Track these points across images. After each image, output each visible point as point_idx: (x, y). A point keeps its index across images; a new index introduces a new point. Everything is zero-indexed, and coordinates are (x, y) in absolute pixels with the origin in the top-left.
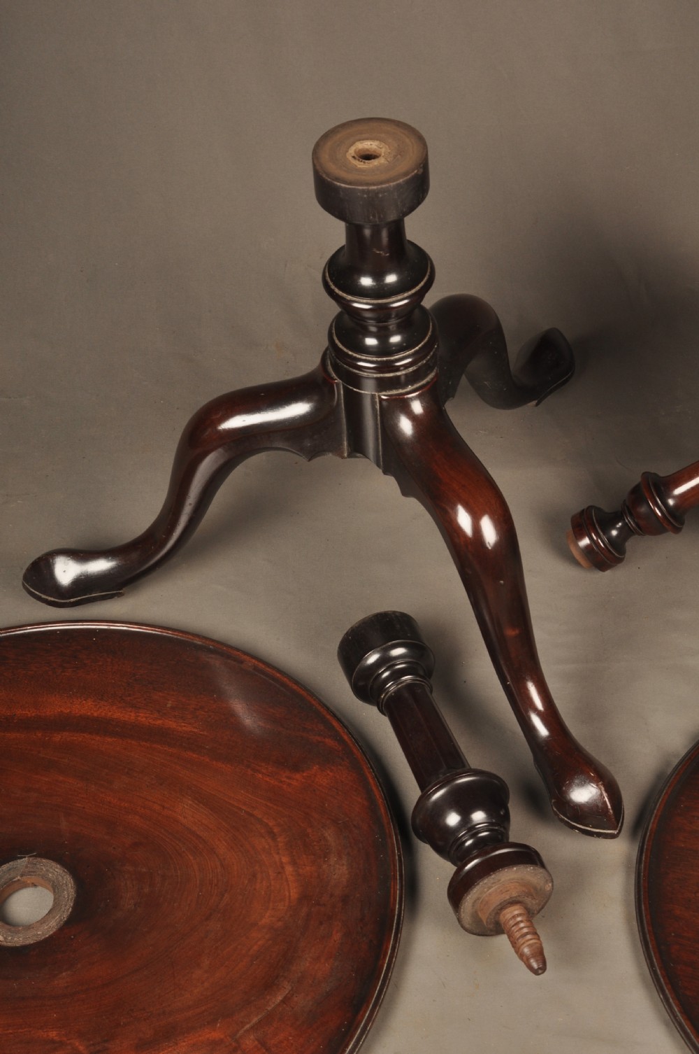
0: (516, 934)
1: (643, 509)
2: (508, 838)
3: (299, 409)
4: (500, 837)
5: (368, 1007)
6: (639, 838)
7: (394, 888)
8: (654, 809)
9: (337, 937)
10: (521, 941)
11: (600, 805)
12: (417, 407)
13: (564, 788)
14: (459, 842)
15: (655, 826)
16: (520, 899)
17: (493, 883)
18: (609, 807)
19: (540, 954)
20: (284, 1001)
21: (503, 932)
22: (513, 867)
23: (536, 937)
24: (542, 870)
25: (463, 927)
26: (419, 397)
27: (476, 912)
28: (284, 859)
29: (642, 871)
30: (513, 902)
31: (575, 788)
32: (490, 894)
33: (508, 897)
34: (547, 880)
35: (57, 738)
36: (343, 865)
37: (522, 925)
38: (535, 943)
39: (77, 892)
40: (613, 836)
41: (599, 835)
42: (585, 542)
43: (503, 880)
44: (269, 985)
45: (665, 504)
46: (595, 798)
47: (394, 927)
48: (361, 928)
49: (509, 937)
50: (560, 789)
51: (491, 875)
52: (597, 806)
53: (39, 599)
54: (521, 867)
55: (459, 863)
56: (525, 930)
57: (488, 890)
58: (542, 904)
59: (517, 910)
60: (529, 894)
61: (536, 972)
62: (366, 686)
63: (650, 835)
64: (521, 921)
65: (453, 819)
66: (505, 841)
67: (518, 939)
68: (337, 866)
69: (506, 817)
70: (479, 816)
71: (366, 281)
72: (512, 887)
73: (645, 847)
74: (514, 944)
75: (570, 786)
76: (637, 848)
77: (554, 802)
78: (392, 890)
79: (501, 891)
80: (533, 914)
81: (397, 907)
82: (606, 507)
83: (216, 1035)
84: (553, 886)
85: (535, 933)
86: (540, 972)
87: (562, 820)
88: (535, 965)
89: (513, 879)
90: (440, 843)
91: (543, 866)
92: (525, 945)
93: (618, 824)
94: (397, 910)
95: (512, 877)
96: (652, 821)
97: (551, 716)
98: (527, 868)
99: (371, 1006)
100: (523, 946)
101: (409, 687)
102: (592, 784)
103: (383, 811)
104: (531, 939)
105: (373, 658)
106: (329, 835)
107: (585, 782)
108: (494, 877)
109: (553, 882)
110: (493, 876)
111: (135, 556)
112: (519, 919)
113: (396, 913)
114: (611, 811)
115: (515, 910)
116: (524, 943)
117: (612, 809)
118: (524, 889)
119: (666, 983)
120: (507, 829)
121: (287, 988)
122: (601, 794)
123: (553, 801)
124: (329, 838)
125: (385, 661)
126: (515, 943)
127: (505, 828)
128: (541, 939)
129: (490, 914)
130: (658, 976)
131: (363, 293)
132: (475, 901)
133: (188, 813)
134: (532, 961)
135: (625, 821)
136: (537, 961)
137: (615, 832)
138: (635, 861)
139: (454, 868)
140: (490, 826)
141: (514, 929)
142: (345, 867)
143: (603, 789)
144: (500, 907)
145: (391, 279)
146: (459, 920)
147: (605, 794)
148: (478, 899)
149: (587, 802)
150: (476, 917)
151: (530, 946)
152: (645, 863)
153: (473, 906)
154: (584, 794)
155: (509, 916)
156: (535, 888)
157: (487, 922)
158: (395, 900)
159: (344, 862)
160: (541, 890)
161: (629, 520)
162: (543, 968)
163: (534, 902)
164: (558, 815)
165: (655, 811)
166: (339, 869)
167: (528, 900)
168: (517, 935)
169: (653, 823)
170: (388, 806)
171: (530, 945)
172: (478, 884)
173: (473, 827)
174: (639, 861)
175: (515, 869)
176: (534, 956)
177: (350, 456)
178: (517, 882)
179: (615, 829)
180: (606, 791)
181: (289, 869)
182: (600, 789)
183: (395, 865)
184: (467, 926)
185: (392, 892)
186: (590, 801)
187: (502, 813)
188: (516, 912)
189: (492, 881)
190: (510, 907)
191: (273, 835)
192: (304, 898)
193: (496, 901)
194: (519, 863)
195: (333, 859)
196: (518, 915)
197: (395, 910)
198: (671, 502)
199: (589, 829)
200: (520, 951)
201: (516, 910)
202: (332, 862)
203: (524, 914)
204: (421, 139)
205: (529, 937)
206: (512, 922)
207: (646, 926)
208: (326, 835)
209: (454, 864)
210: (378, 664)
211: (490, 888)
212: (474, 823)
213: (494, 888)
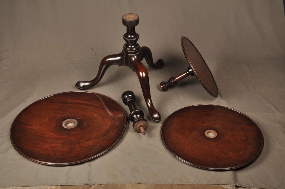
1: (171, 81)
3: (119, 58)
9: (116, 131)
10: (142, 131)
12: (136, 57)
14: (135, 119)
18: (159, 118)
20: (107, 137)
21: (141, 133)
24: (147, 122)
26: (136, 56)
28: (109, 121)
33: (141, 125)
34: (147, 124)
35: (77, 105)
39: (78, 123)
41: (157, 121)
42: (162, 86)
44: (105, 135)
45: (174, 80)
50: (152, 115)
51: (139, 122)
53: (77, 88)
58: (147, 128)
60: (144, 125)
62: (125, 101)
65: (135, 116)
70: (138, 115)
71: (129, 36)
75: (154, 115)
82: (166, 82)
83: (96, 140)
84: (148, 126)
89: (142, 123)
90: (133, 120)
97: (152, 104)
101: (131, 100)
105: (126, 97)
107: (156, 114)
111: (92, 82)
121: (107, 136)
122: (158, 116)
125: (128, 97)
129: (138, 127)
131: (129, 38)
133: (96, 115)
137: (159, 121)
140: (140, 117)
141: (141, 129)
142: (118, 123)
143: (158, 114)
144: (140, 127)
145: (133, 36)
148: (137, 125)
153: (136, 127)
154: (156, 116)
157: (138, 129)
160: (146, 126)
161: (169, 83)
164: (151, 118)
170: (126, 115)
172: (137, 123)
175: (143, 121)
177: (126, 66)
181: (110, 123)
191: (108, 118)
192: (112, 126)
198: (175, 80)
199: (155, 120)
201: (142, 127)
202: (116, 122)
204: (138, 16)
210: (127, 97)
211: (139, 124)
212: (138, 117)
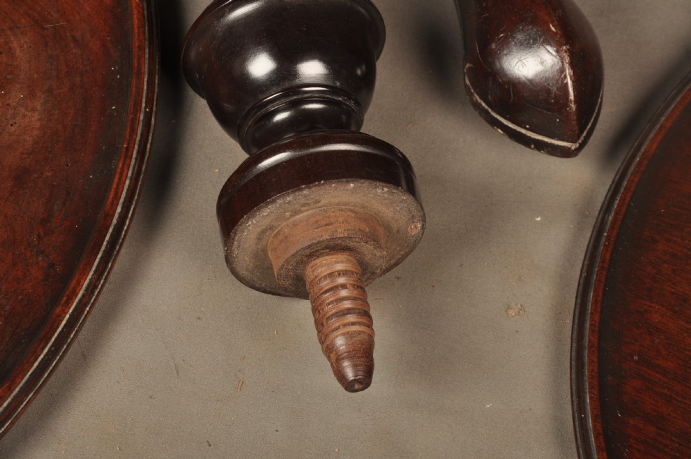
0: (326, 309)
2: (360, 124)
4: (344, 117)
5: (10, 390)
6: (618, 164)
7: (121, 173)
8: (662, 114)
10: (335, 323)
11: (554, 89)
13: (493, 46)
14: (263, 111)
15: (654, 147)
16: (351, 244)
17: (304, 205)
18: (572, 97)
19: (365, 355)
22: (348, 182)
23: (364, 320)
24: (406, 197)
25: (234, 272)
27: (264, 251)
29: (607, 228)
30: (334, 247)
31: (514, 49)
32: (295, 225)
33: (326, 237)
34: (413, 216)
36: (33, 110)
37: (344, 293)
38: (360, 333)
40: (565, 153)
41: (540, 146)
43: (323, 202)
46: (547, 74)
47: (103, 248)
48: (39, 236)
49: (315, 310)
50: (485, 45)
51: (301, 190)
52: (548, 91)
54: (365, 184)
55: (255, 150)
56: (347, 304)
57: (291, 216)
58: (399, 256)
59: (342, 262)
60: (373, 238)
61: (349, 386)
63: (640, 163)
64: (344, 286)
65: (261, 66)
66: (353, 128)
67: (329, 318)
68: (23, 110)
69: (368, 81)
70: (312, 70)
72: (341, 219)
73: (625, 183)
74: (319, 324)
75: (505, 43)
76: (608, 182)
77: (469, 69)
78: (117, 176)
79: (317, 222)
80: (373, 273)
81: (119, 210)
84: (423, 227)
85: (366, 314)
86: (357, 386)
87: (477, 106)
88: (350, 374)
89: (345, 204)
90: (228, 107)
91: (411, 190)
92: (340, 332)
93: (581, 133)
94: (116, 216)
95: (344, 199)
96: (651, 136)
98: (376, 187)
99: (17, 389)
100: (335, 334)
102: (549, 48)
103: (136, 22)
104: (353, 324)
106: (21, 47)
107: (535, 40)
108: (306, 194)
109: (424, 221)
110: (305, 192)
112: (341, 280)
113: (115, 221)
114: (573, 106)
115: (336, 262)
116: (337, 329)
117: (576, 102)
118: (363, 226)
119: (598, 448)
120: (362, 106)
122: (562, 71)
123: (468, 65)
124: (18, 52)
126: (322, 325)
127: (357, 102)
128: (374, 327)
129: (287, 261)
130: (587, 431)
132: (263, 232)
134: (346, 364)
135: (598, 126)
136: (355, 366)
137: (573, 146)
138: (599, 205)
139: (243, 156)
140: (330, 93)
141: (329, 297)
142: (36, 116)
143: (567, 60)
144: (308, 251)
146: (228, 260)
147: (568, 71)
148: (271, 228)
149: (530, 81)
150: (261, 258)
151: (349, 335)
152: (617, 213)
153: (259, 239)
154: (529, 63)
155: (323, 271)
156: (388, 228)
157: (279, 275)
158: (117, 198)
159: (38, 105)
160: (398, 231)
162: (365, 381)
163: (378, 254)
164: (471, 95)
165: (663, 118)
166: (24, 116)
167: (368, 250)
168: (331, 310)
169: (652, 141)
170: (149, 13)
171: (348, 333)
172: (274, 201)
173: (297, 89)
174: (607, 207)
175: (352, 185)
176: (351, 355)
178: (352, 211)
179: (573, 142)
180: (572, 65)
182: (562, 59)
183: (133, 131)
184: (243, 273)
185: (116, 180)
186: (538, 80)
187: (359, 72)
188: (339, 267)
189: (302, 201)
190: (328, 255)
193: (303, 239)
194: (362, 177)
195: (17, 95)
196: (340, 273)
197: (113, 216)
199: (523, 131)
200: (328, 342)
201: (339, 263)
202: (13, 101)
203: (352, 273)
205: (351, 318)
206: (326, 284)
207: (587, 332)
208: (15, 44)
209: (245, 147)
211: (296, 213)
212: (298, 81)
213: (305, 214)
